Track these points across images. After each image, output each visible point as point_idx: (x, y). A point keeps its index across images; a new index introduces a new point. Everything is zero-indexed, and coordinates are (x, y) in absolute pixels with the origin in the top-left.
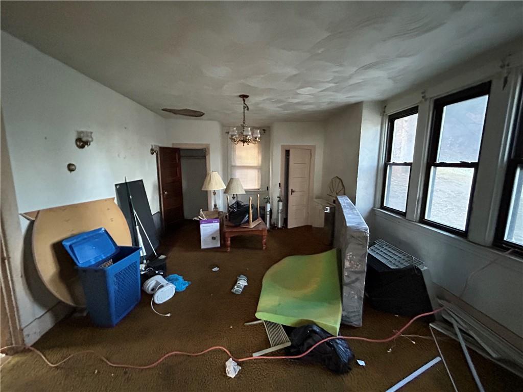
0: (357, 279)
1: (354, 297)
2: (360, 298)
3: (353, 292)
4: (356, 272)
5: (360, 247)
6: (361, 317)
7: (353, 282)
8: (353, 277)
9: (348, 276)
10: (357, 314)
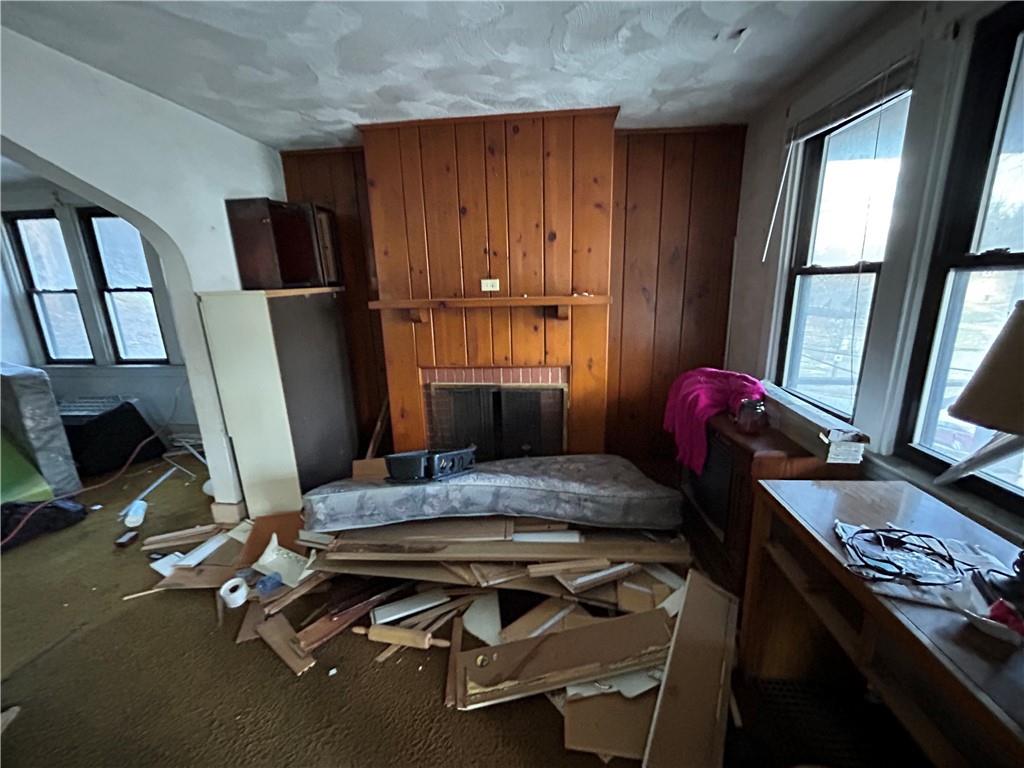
0: (53, 438)
1: (57, 461)
2: (66, 457)
3: (53, 455)
4: (46, 430)
5: (42, 396)
6: (77, 479)
7: (49, 442)
8: (45, 437)
9: (38, 438)
10: (70, 478)
